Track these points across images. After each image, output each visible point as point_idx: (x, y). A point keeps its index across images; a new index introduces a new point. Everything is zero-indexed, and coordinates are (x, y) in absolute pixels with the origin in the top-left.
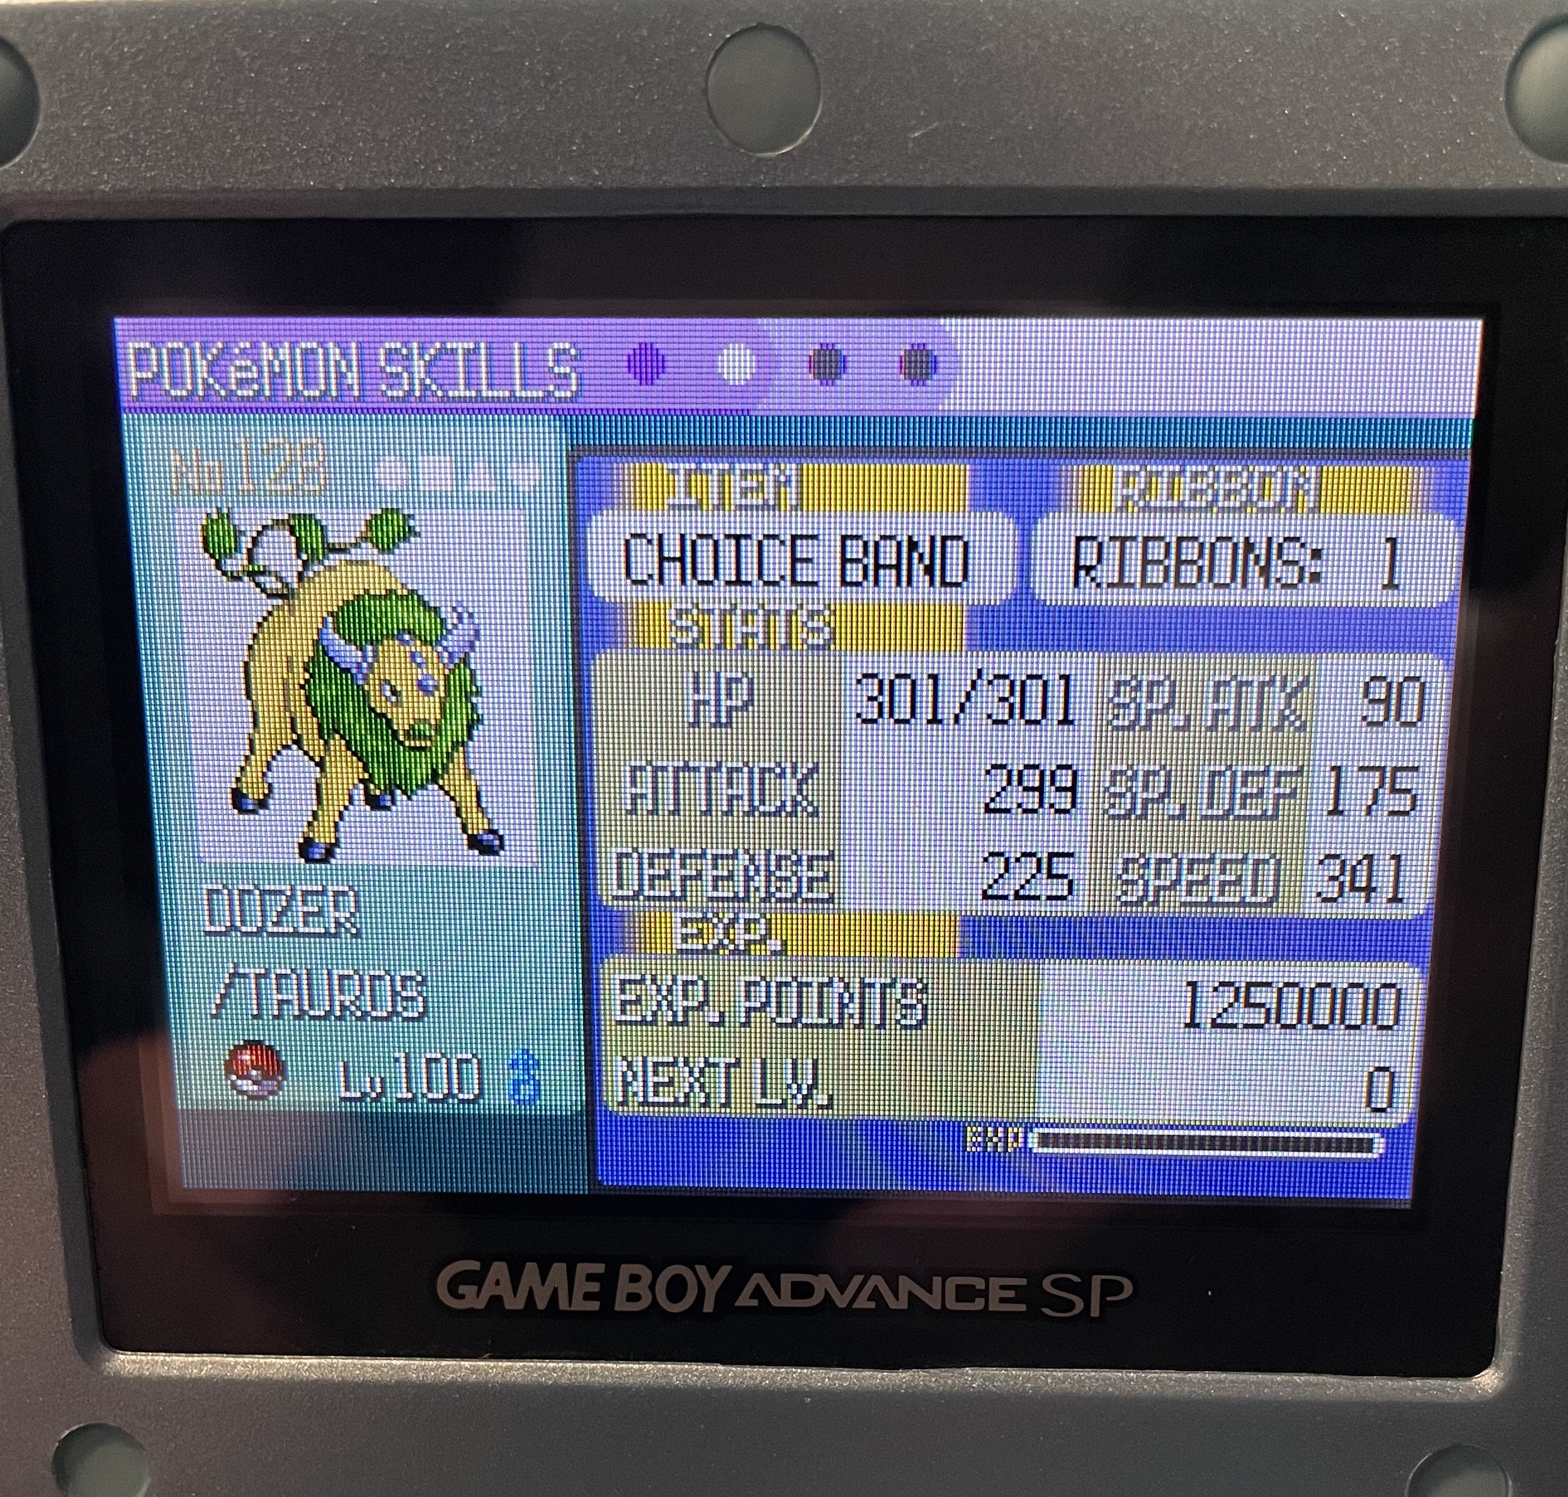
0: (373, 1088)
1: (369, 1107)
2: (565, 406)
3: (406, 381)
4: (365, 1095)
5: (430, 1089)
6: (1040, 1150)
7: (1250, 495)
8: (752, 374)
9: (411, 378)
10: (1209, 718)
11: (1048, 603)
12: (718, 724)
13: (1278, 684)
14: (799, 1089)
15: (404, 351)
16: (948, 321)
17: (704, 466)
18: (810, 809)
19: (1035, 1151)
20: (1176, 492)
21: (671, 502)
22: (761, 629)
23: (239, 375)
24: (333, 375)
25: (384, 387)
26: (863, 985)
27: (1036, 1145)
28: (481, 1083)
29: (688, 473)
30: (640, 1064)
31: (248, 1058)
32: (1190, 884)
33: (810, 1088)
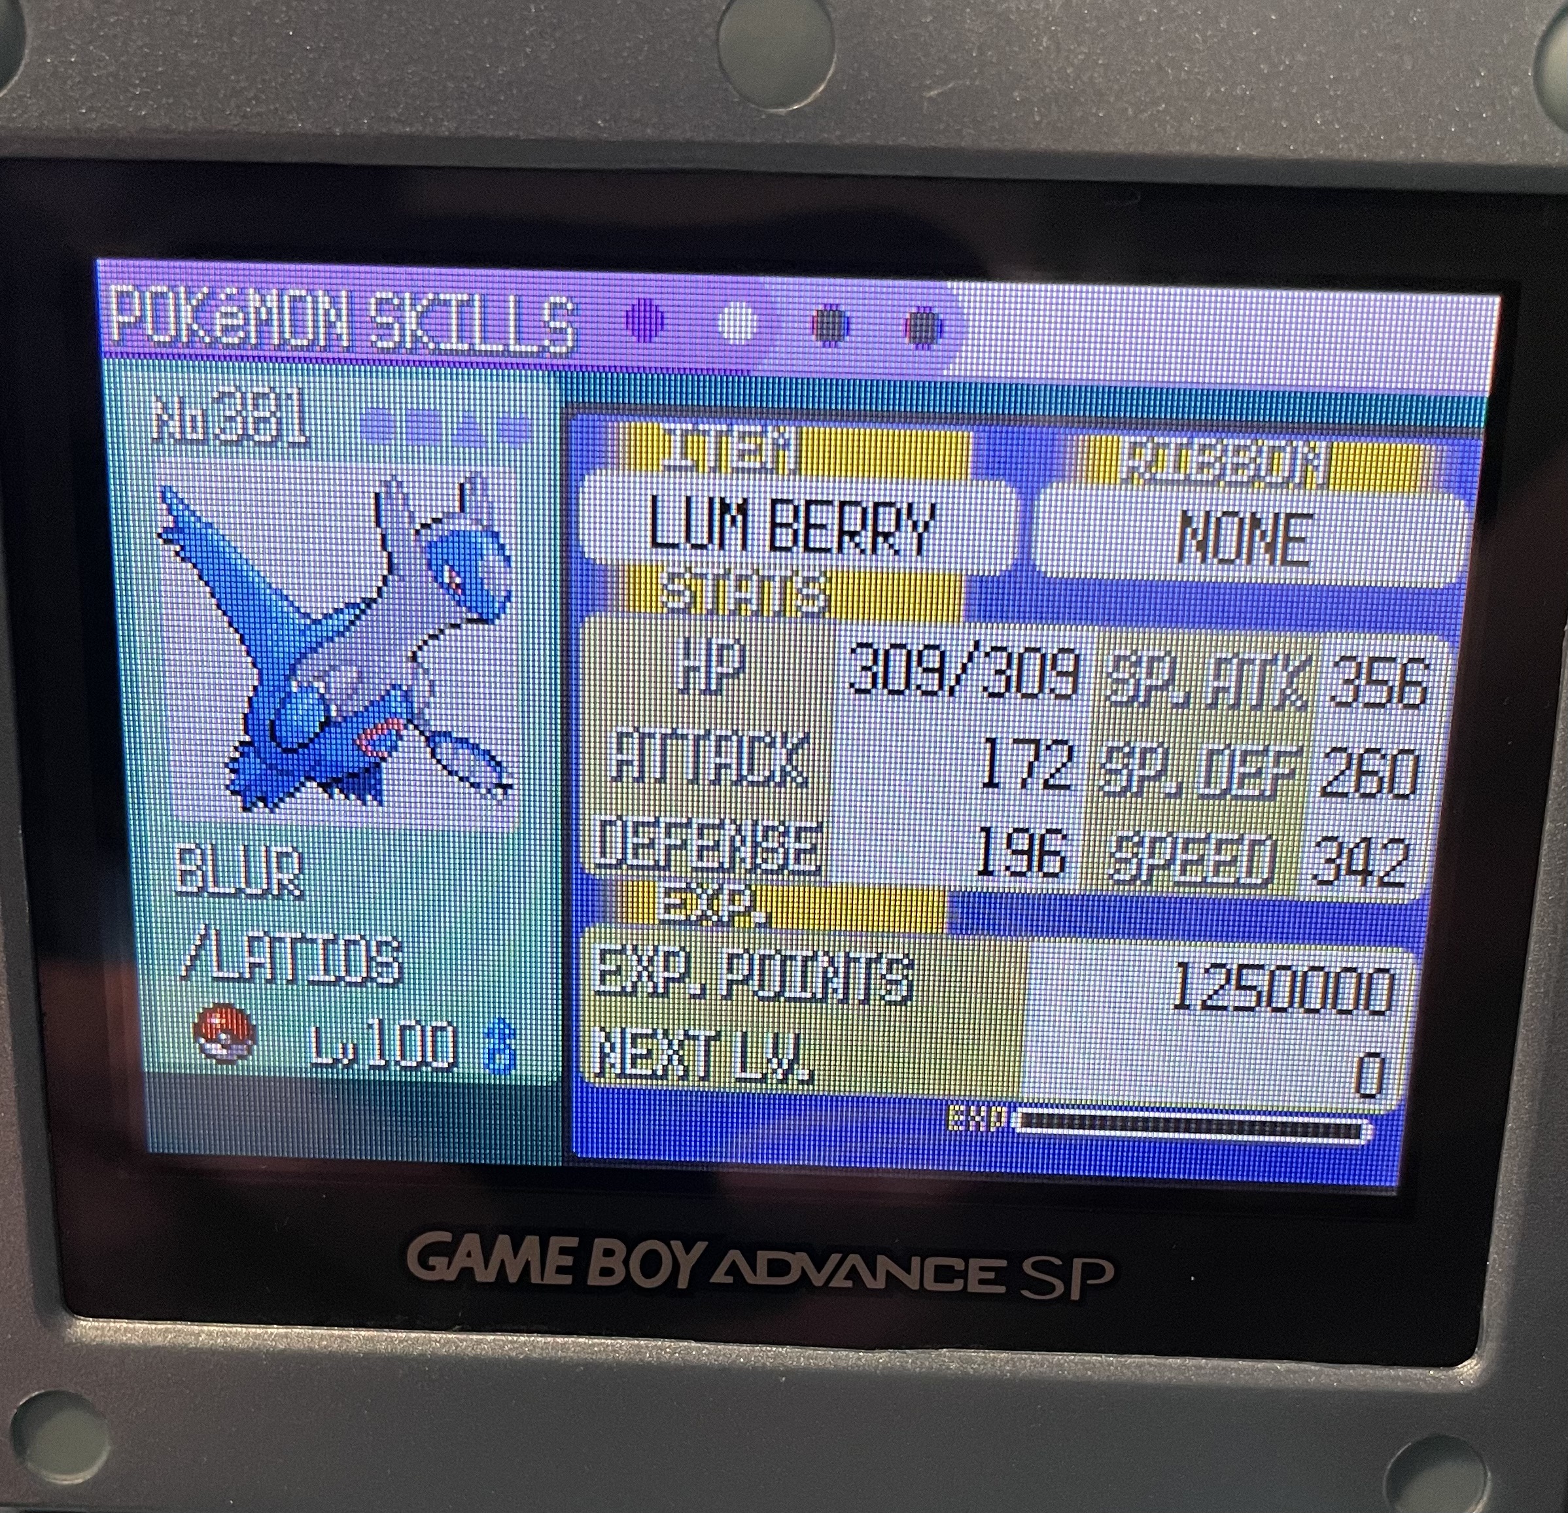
0: (345, 1053)
1: (339, 1074)
2: (560, 362)
3: (397, 332)
4: (337, 1061)
5: (403, 1057)
6: (1024, 1130)
7: (1258, 469)
8: (752, 333)
9: (402, 329)
10: (1210, 695)
11: (1049, 575)
12: (707, 691)
13: (1280, 663)
14: (780, 1064)
15: (396, 301)
16: (955, 284)
17: (701, 427)
18: (799, 780)
19: (1018, 1130)
20: (1183, 465)
21: (666, 463)
22: (755, 596)
23: (224, 321)
24: (321, 324)
25: (374, 338)
26: (848, 960)
27: (1019, 1125)
28: (455, 1053)
29: (685, 433)
30: (619, 1035)
31: (217, 1021)
32: (1185, 863)
33: (791, 1063)
